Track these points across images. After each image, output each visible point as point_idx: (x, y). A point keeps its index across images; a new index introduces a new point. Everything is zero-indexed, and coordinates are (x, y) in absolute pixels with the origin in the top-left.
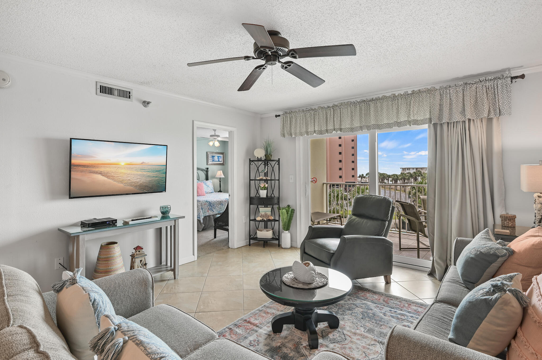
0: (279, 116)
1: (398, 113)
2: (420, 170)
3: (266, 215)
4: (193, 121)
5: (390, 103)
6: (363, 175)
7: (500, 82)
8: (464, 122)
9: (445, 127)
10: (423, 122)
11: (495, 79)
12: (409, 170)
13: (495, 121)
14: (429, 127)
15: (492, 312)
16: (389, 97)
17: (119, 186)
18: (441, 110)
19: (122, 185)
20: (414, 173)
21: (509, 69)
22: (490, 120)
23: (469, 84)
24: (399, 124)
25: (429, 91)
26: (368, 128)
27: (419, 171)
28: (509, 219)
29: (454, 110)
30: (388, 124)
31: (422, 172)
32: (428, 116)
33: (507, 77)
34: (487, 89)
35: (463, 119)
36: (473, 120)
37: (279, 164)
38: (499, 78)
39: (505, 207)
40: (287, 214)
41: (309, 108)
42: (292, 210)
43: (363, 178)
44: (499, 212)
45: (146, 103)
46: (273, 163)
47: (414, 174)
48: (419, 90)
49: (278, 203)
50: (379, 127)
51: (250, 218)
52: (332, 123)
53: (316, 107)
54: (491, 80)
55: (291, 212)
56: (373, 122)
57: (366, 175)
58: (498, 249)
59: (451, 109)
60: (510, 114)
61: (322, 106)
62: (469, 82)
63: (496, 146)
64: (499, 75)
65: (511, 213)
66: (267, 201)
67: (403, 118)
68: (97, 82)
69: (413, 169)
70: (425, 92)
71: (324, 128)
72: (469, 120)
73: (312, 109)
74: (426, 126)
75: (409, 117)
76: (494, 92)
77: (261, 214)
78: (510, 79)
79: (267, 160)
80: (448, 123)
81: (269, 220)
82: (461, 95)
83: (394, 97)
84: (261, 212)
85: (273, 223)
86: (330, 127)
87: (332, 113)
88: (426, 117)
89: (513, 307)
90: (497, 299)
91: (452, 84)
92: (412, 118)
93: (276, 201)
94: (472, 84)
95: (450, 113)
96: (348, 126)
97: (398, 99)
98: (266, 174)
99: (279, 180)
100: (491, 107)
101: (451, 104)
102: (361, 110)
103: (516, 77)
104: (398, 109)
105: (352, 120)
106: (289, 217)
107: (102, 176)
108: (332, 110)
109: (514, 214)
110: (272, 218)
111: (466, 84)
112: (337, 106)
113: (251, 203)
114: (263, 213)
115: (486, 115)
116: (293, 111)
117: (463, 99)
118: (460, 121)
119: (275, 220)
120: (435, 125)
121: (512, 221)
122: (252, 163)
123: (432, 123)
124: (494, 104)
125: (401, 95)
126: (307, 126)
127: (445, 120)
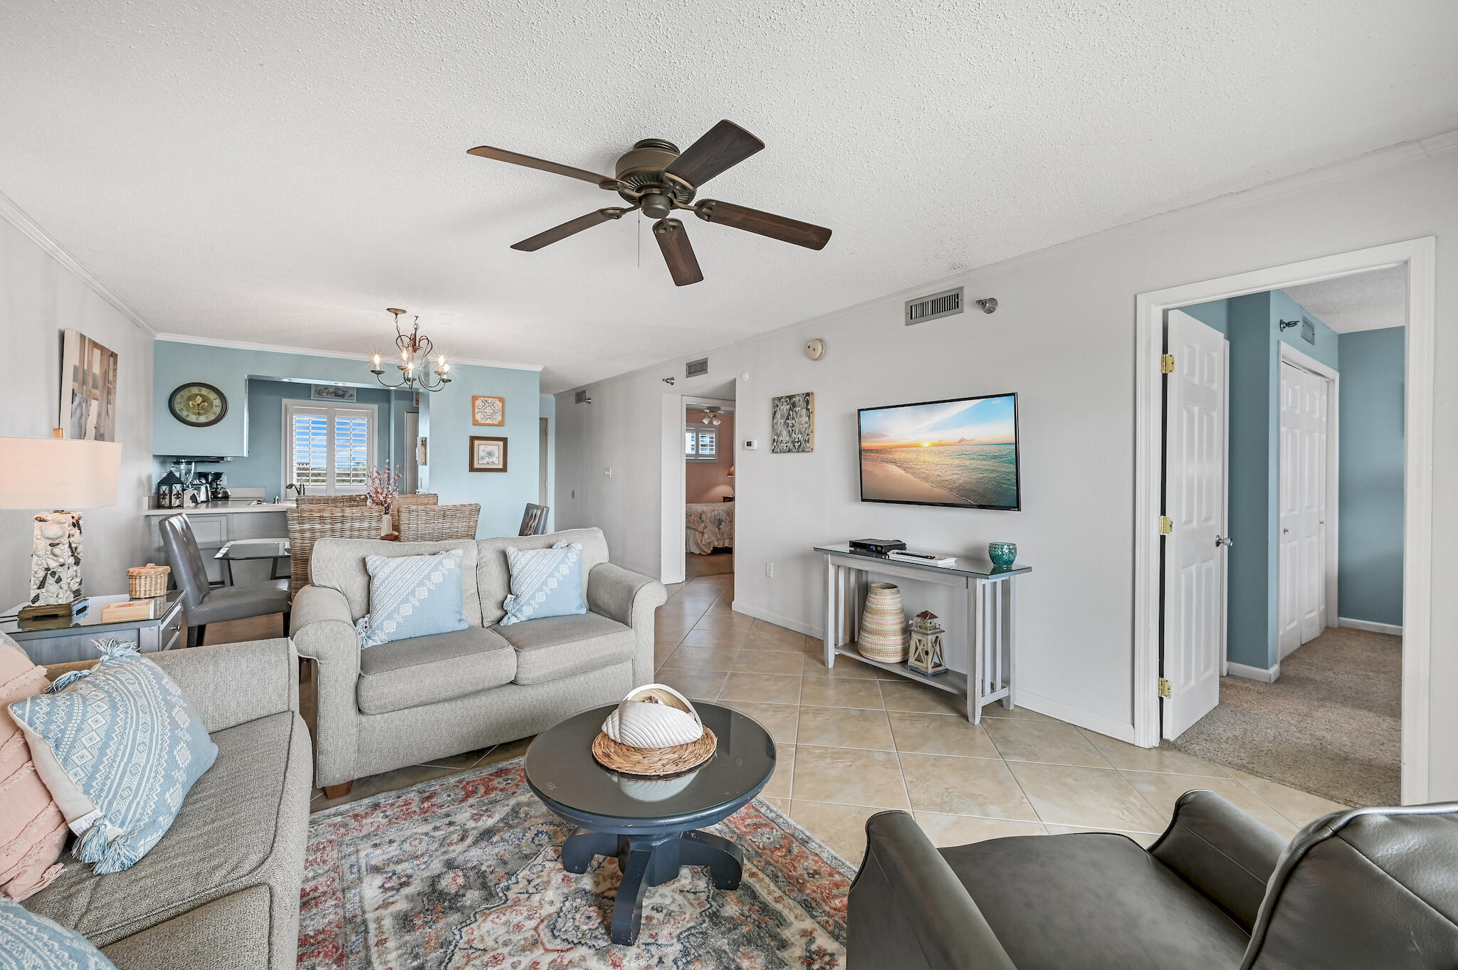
17: (923, 488)
19: (927, 485)
68: (906, 303)
107: (897, 467)
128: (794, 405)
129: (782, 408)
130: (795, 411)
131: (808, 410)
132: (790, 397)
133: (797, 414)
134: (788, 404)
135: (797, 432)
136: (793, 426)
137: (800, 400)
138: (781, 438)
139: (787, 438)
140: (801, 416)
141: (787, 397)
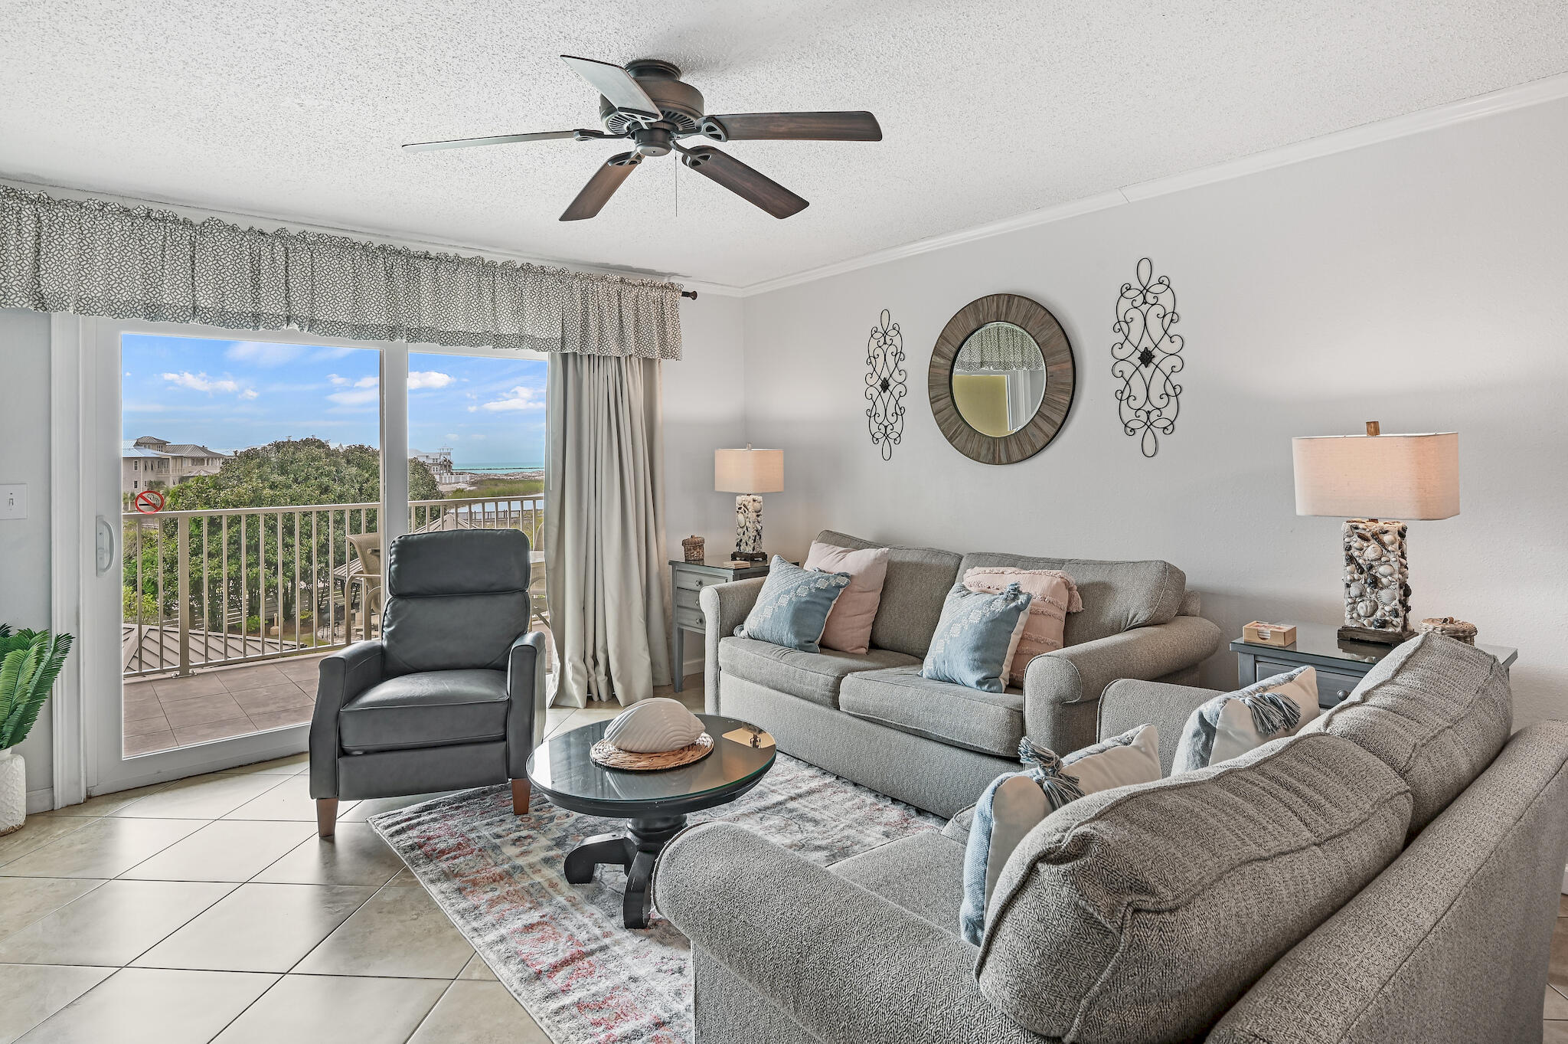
5: (473, 279)
7: (669, 295)
8: (620, 359)
9: (586, 364)
13: (657, 367)
14: (553, 357)
16: (471, 263)
18: (585, 325)
22: (649, 363)
23: (629, 286)
24: (497, 339)
29: (607, 332)
32: (559, 334)
33: (677, 290)
34: (653, 302)
38: (668, 287)
48: (542, 267)
59: (601, 328)
62: (629, 282)
67: (507, 324)
70: (553, 275)
76: (663, 310)
78: (680, 294)
80: (590, 357)
88: (556, 336)
94: (633, 286)
97: (493, 276)
104: (494, 301)
124: (664, 335)
125: (500, 266)
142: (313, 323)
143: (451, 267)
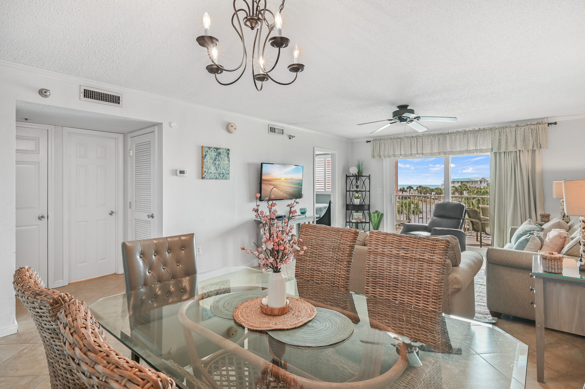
0: (370, 141)
1: (468, 143)
2: (466, 184)
3: (359, 218)
4: (314, 147)
5: (462, 136)
6: (404, 188)
7: (540, 126)
8: (516, 152)
9: (503, 155)
10: (486, 151)
11: (537, 124)
12: (454, 183)
13: (537, 152)
14: (491, 154)
15: (529, 243)
16: (461, 132)
18: (500, 143)
20: (460, 186)
21: (547, 118)
22: (534, 151)
23: (520, 126)
24: (468, 151)
25: (491, 129)
26: (445, 153)
27: (464, 185)
28: (545, 217)
29: (509, 144)
30: (460, 151)
31: (468, 186)
32: (490, 147)
33: (545, 123)
34: (532, 130)
35: (516, 150)
36: (522, 151)
37: (369, 179)
38: (540, 123)
39: (544, 209)
40: (378, 217)
41: (396, 136)
42: (381, 214)
43: (404, 192)
44: (539, 212)
45: (290, 137)
46: (363, 178)
47: (459, 188)
48: (484, 128)
49: (369, 210)
50: (452, 153)
51: (346, 221)
52: (415, 149)
53: (402, 136)
54: (534, 124)
55: (381, 215)
56: (449, 150)
57: (407, 188)
58: (535, 228)
59: (507, 143)
60: (547, 148)
61: (407, 135)
62: (519, 125)
63: (538, 168)
64: (540, 121)
65: (547, 213)
66: (359, 208)
67: (472, 147)
68: (268, 125)
69: (458, 182)
70: (488, 130)
71: (408, 152)
72: (520, 151)
73: (398, 138)
74: (489, 153)
75: (476, 146)
76: (537, 132)
77: (355, 217)
78: (547, 124)
79: (358, 176)
80: (505, 152)
81: (362, 222)
82: (514, 133)
83: (465, 132)
84: (355, 216)
85: (364, 224)
86: (414, 152)
87: (416, 141)
88: (488, 148)
89: (537, 240)
90: (530, 238)
91: (508, 125)
92: (479, 148)
93: (366, 208)
94: (522, 126)
95: (507, 146)
96: (428, 152)
97: (468, 134)
98: (357, 187)
99: (369, 191)
100: (534, 143)
101: (507, 139)
102: (439, 140)
103: (551, 124)
104: (468, 141)
105: (432, 147)
106: (378, 220)
107: (274, 187)
108: (416, 139)
109: (549, 213)
110: (364, 221)
111: (517, 126)
112: (419, 136)
113: (347, 209)
114: (356, 217)
115: (531, 148)
116: (382, 138)
117: (516, 136)
118: (513, 151)
119: (366, 223)
120: (495, 153)
121: (547, 218)
122: (348, 178)
123: (493, 152)
124: (537, 141)
125: (470, 131)
126: (394, 150)
127: (502, 150)
128: (220, 153)
129: (211, 153)
130: (221, 157)
131: (228, 157)
132: (217, 149)
133: (221, 159)
134: (215, 152)
135: (221, 168)
136: (219, 165)
137: (223, 152)
138: (210, 171)
139: (215, 171)
140: (224, 160)
141: (215, 148)
142: (422, 154)
143: (455, 135)
